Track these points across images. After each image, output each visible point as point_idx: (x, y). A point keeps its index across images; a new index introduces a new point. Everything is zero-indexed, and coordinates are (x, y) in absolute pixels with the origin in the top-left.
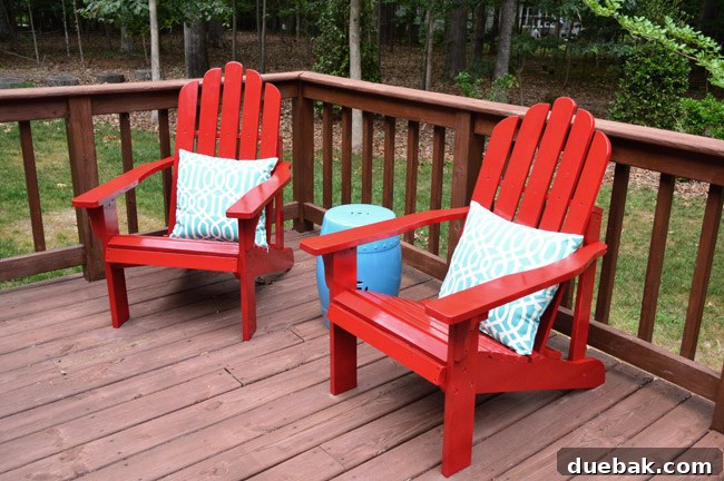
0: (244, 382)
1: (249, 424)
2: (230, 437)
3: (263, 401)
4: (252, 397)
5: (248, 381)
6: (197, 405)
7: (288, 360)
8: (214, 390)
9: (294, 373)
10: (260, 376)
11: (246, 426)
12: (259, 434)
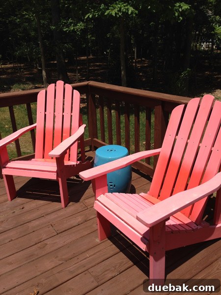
0: (58, 232)
1: (57, 257)
2: (48, 264)
3: (65, 243)
4: (60, 241)
5: (60, 231)
6: (36, 246)
7: (79, 219)
8: (44, 237)
9: (82, 226)
10: (66, 229)
11: (56, 258)
12: (61, 262)
